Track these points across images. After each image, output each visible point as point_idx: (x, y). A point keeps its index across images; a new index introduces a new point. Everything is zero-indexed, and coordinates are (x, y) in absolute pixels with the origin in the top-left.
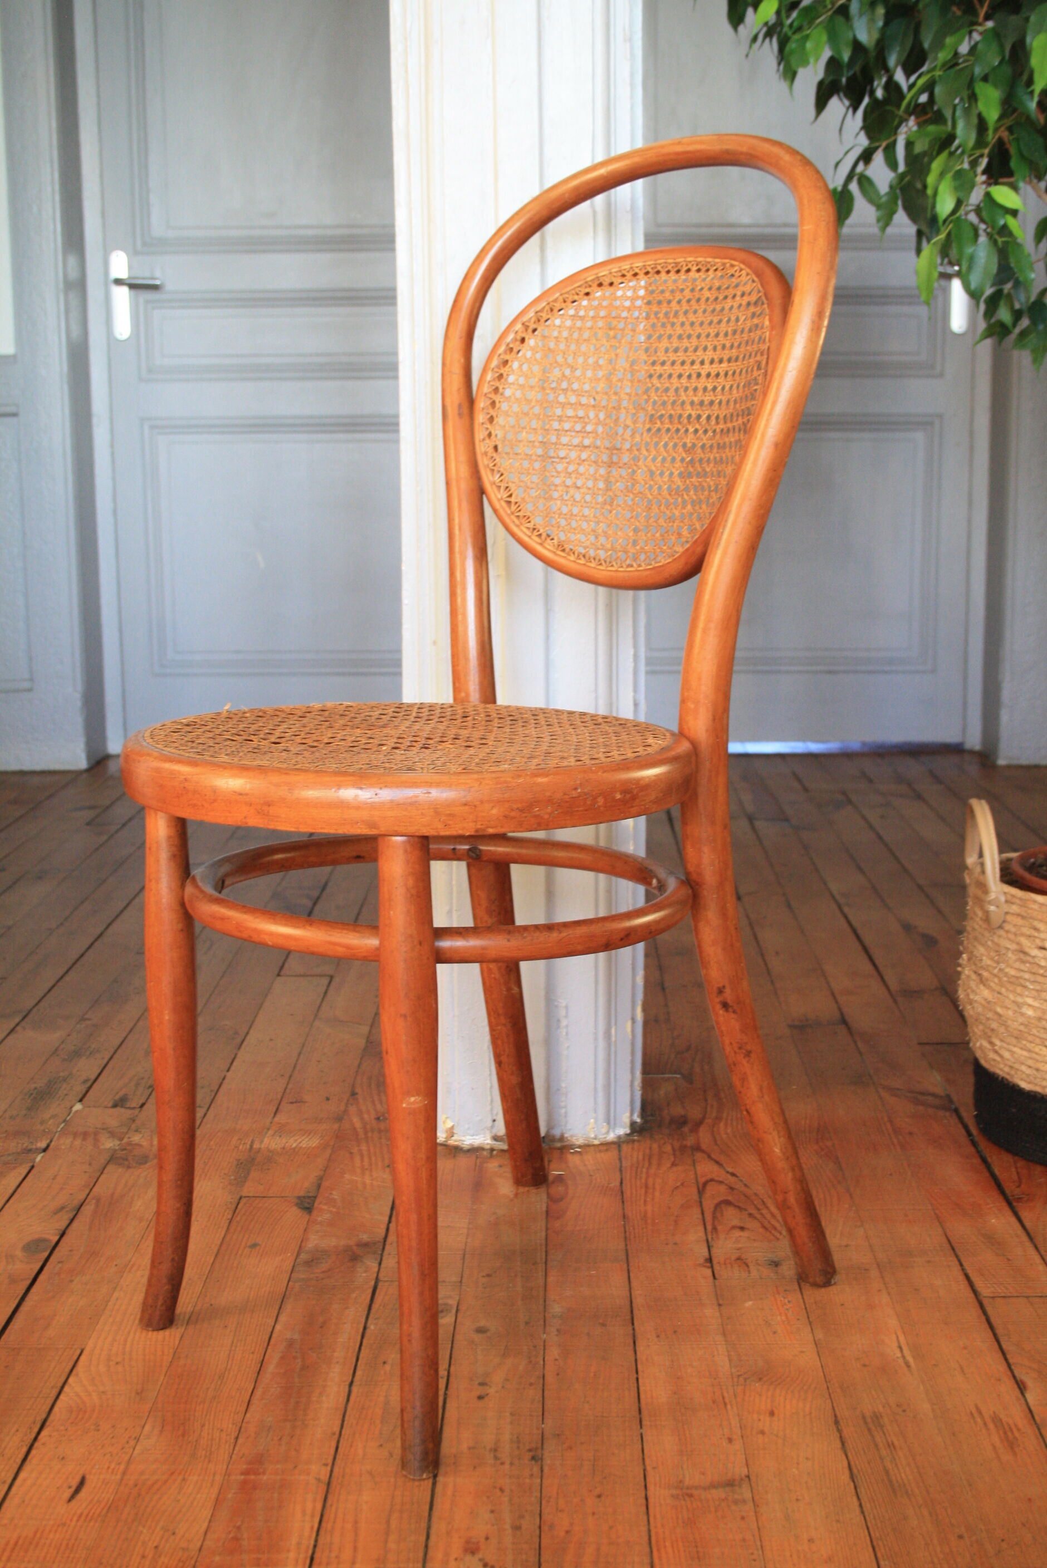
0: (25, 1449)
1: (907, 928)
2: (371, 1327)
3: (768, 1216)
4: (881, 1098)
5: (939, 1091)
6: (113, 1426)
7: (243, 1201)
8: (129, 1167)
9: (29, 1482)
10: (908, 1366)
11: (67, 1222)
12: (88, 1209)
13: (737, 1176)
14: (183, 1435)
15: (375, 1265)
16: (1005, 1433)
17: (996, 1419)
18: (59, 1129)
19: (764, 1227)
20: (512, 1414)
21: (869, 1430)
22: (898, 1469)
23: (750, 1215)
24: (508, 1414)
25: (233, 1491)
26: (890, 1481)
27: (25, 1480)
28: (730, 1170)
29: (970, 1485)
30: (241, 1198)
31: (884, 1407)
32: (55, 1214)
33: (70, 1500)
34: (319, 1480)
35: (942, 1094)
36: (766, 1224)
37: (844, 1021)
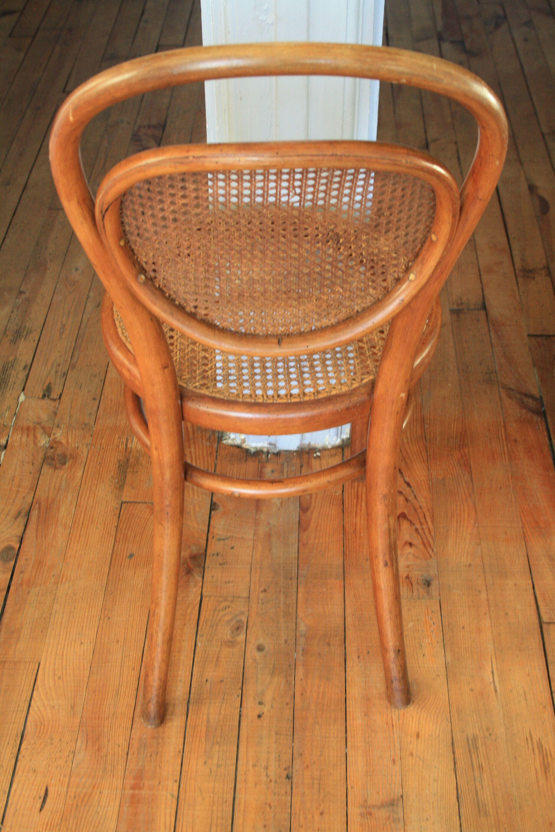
0: (14, 761)
1: (532, 188)
2: (199, 644)
3: (427, 531)
4: (500, 398)
5: (535, 391)
6: (60, 740)
7: (124, 506)
8: (56, 468)
9: (18, 792)
10: (496, 691)
11: (23, 528)
12: (34, 514)
13: (411, 487)
14: (99, 750)
15: (200, 579)
16: (543, 758)
17: (540, 745)
18: (12, 424)
19: (423, 543)
20: (276, 733)
21: (470, 751)
22: (483, 790)
23: (416, 529)
24: (274, 733)
25: (127, 805)
26: (478, 801)
27: (15, 791)
28: (407, 479)
29: (520, 808)
30: (122, 503)
31: (479, 730)
32: (16, 519)
33: (41, 810)
34: (173, 796)
35: (538, 396)
36: (425, 540)
37: (484, 307)
